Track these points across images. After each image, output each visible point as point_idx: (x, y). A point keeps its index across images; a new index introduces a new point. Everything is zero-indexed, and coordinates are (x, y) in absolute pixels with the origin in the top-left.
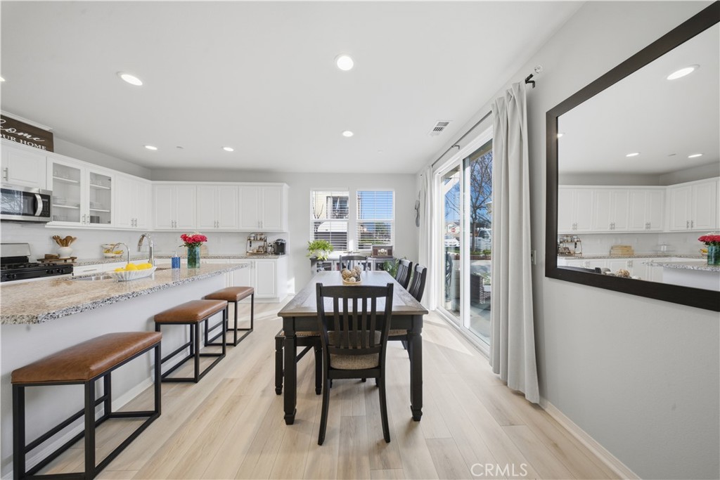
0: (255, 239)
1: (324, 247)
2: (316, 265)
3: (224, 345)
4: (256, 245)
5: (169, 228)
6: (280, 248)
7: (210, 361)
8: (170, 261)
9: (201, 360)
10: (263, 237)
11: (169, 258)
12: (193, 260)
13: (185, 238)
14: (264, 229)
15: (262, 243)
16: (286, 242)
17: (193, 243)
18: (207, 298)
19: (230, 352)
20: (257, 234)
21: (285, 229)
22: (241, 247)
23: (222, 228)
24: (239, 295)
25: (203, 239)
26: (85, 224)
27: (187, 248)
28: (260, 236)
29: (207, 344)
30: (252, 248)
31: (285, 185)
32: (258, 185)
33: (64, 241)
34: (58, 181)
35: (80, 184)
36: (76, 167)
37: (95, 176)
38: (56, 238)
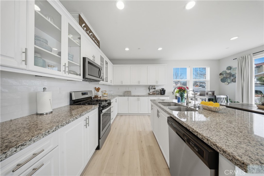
23: (141, 84)
26: (105, 82)
28: (153, 87)
30: (150, 92)
32: (156, 66)
33: (98, 90)
34: (101, 63)
35: (104, 65)
36: (103, 57)
37: (106, 62)
38: (95, 88)
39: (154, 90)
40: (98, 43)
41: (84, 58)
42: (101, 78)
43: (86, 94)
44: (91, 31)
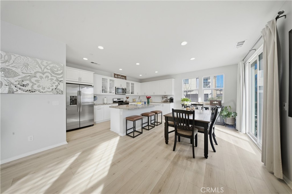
0: (164, 97)
1: (187, 100)
2: (184, 107)
3: (154, 125)
4: (164, 99)
5: (144, 95)
6: (171, 100)
7: (151, 127)
8: (144, 103)
9: (149, 127)
10: (166, 97)
12: (148, 102)
13: (147, 97)
14: (166, 94)
15: (166, 99)
16: (174, 98)
17: (148, 98)
18: (151, 112)
19: (156, 127)
20: (164, 96)
21: (173, 94)
22: (160, 100)
23: (155, 94)
24: (158, 112)
25: (150, 97)
26: (130, 94)
27: (147, 100)
29: (151, 124)
31: (173, 79)
32: (165, 80)
34: (127, 86)
35: (129, 86)
36: (129, 82)
37: (132, 84)
38: (127, 97)
40: (124, 77)
41: (115, 87)
42: (126, 93)
43: (120, 99)
44: (120, 75)
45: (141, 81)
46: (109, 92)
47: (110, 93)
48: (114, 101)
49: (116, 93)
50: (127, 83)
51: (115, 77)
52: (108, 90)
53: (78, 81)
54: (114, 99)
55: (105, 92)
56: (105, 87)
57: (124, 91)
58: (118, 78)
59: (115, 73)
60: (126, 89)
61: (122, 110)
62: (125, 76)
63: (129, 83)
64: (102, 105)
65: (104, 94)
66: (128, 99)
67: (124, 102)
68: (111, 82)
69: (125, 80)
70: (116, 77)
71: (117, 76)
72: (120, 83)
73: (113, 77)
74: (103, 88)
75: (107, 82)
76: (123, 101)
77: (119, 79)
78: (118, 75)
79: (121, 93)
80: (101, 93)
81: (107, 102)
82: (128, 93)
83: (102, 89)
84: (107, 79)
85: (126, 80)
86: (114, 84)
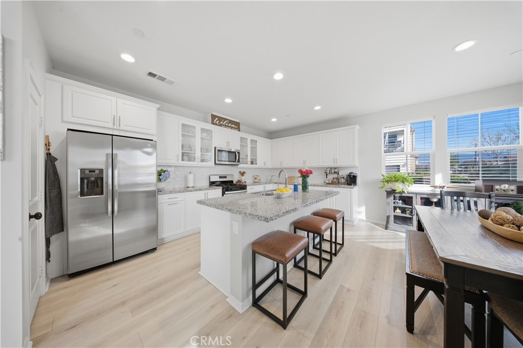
0: (330, 173)
1: (403, 181)
3: (331, 254)
4: (331, 177)
5: (278, 166)
6: (352, 180)
7: (326, 264)
8: (293, 187)
10: (336, 170)
11: (292, 184)
12: (305, 187)
14: (339, 164)
16: (358, 175)
17: (305, 175)
18: (315, 214)
20: (331, 169)
21: (357, 164)
22: (321, 178)
23: (308, 165)
24: (338, 216)
25: (311, 172)
26: (249, 165)
27: (301, 179)
28: (334, 170)
30: (328, 179)
31: (357, 127)
32: (334, 131)
33: (242, 174)
34: (241, 145)
35: (247, 145)
36: (246, 137)
37: (252, 141)
38: (240, 172)
39: (336, 176)
40: (236, 126)
41: (215, 148)
42: (239, 161)
43: (225, 177)
44: (226, 119)
45: (272, 135)
46: (200, 160)
47: (202, 161)
48: (211, 181)
49: (217, 162)
50: (242, 139)
51: (213, 123)
52: (198, 154)
53: (110, 125)
54: (211, 176)
55: (189, 160)
56: (190, 147)
57: (234, 157)
58: (221, 125)
59: (214, 114)
60: (239, 153)
61: (240, 217)
62: (238, 121)
63: (247, 139)
64: (180, 192)
65: (186, 163)
66: (243, 175)
67: (234, 183)
68: (205, 134)
69: (236, 132)
70: (216, 124)
71: (217, 120)
72: (225, 139)
73: (209, 123)
74: (184, 149)
75: (195, 134)
76: (232, 181)
77: (223, 128)
78: (220, 119)
79: (228, 163)
80: (178, 160)
81: (195, 183)
82: (243, 164)
83: (180, 151)
84: (194, 127)
85: (239, 131)
86: (212, 139)
